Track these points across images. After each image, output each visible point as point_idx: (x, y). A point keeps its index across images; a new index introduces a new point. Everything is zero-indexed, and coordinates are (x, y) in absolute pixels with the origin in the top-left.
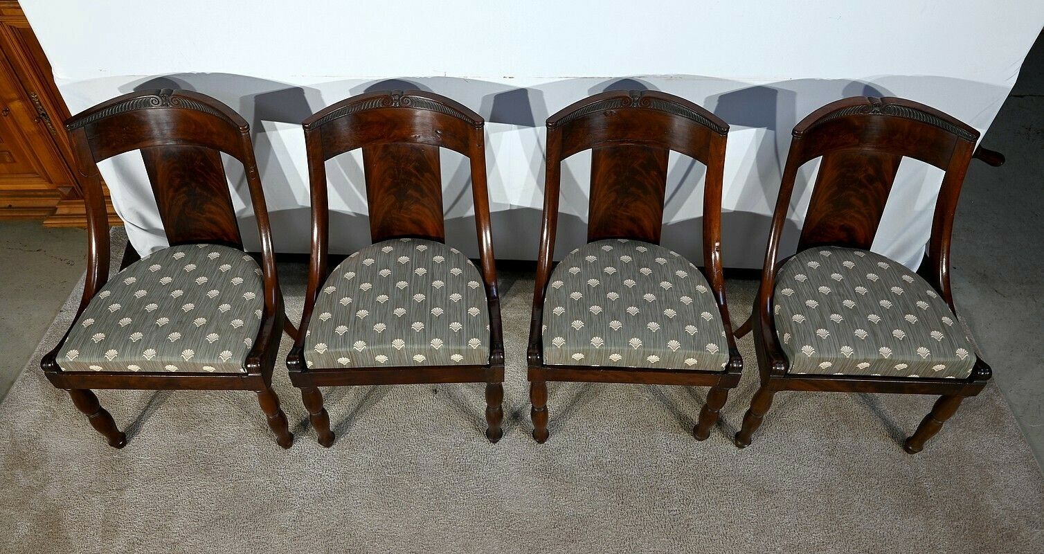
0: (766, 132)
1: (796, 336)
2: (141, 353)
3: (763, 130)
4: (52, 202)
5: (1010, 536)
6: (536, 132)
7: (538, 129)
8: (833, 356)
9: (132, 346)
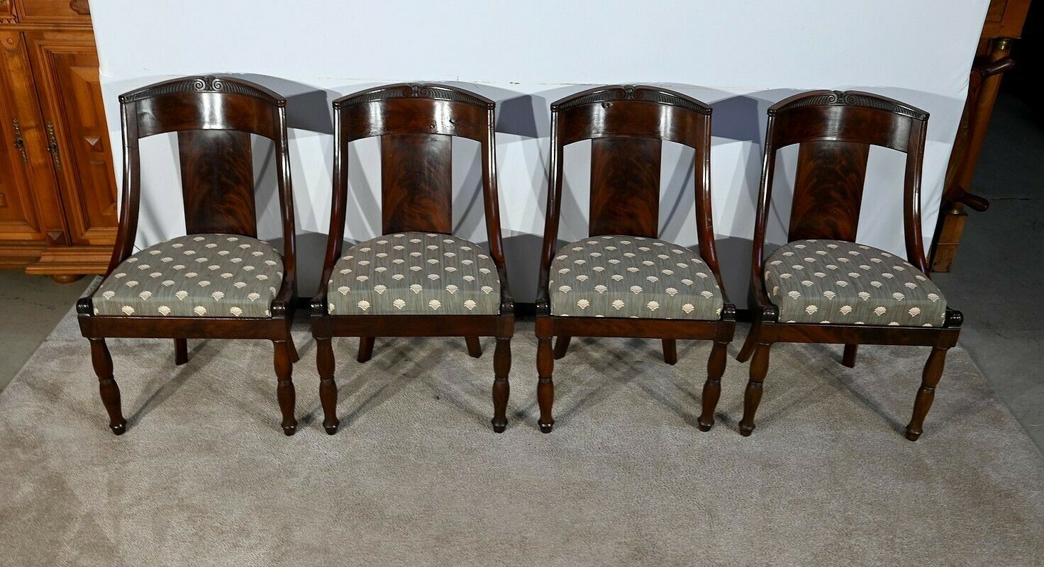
0: (752, 145)
1: (783, 286)
2: (174, 294)
3: (749, 144)
4: (35, 253)
5: (1008, 496)
6: (538, 142)
7: (540, 139)
8: (817, 298)
9: (165, 289)
